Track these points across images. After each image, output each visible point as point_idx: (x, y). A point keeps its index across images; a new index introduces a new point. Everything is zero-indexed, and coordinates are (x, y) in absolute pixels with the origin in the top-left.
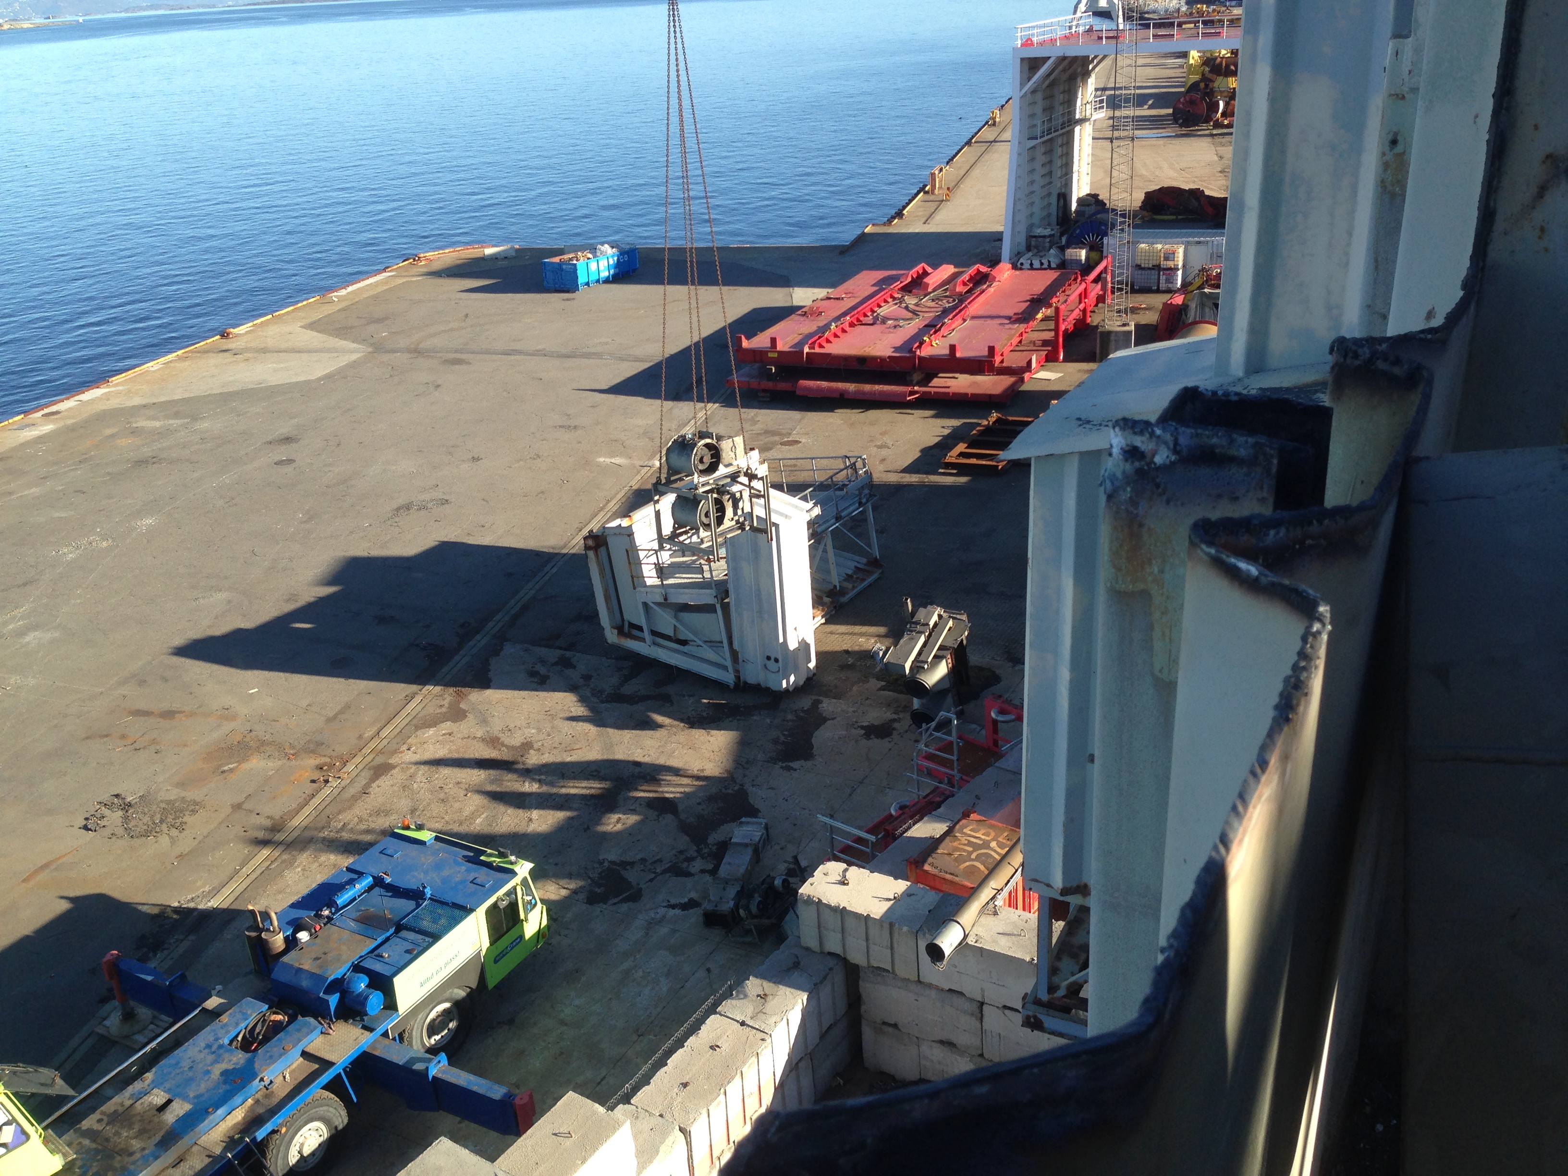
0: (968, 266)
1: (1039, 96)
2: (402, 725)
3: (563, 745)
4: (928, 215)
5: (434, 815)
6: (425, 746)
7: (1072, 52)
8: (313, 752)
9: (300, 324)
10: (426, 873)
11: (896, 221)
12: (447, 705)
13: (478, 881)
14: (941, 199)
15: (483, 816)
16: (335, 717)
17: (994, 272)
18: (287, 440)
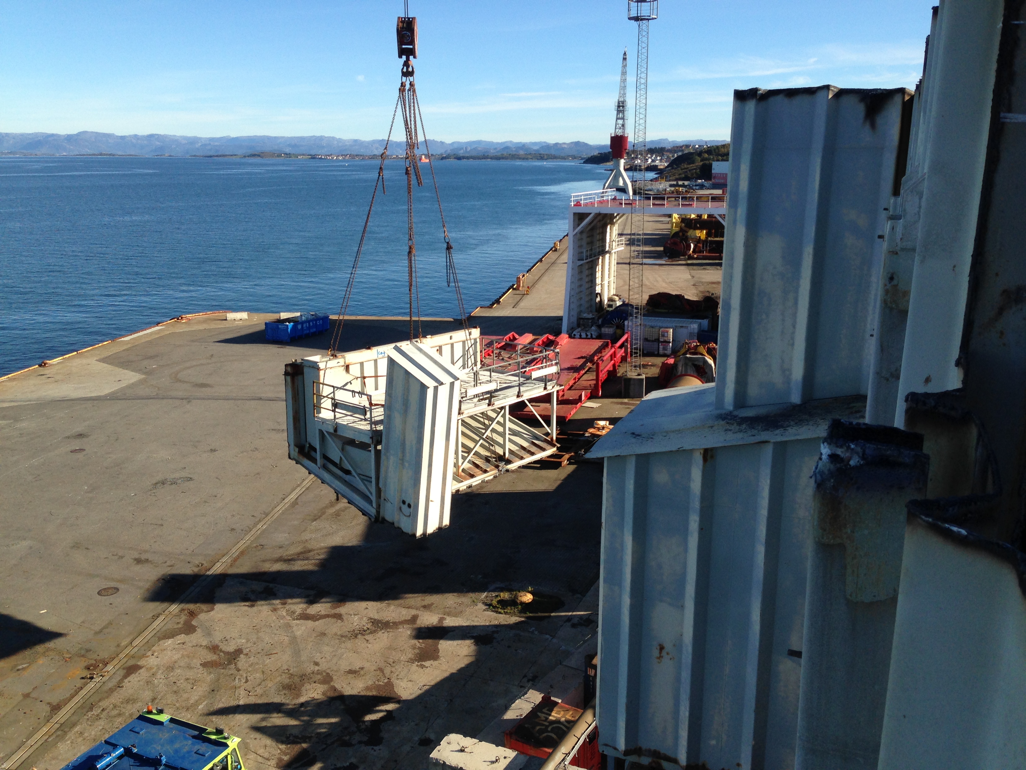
0: (542, 335)
1: (584, 236)
2: (149, 637)
3: (265, 651)
4: (516, 303)
5: (169, 702)
6: (165, 652)
7: (604, 211)
8: (83, 656)
9: (95, 359)
10: (162, 745)
11: (495, 305)
12: (182, 622)
13: (200, 752)
14: (523, 293)
15: (204, 703)
16: (101, 631)
17: (558, 340)
18: (80, 436)
